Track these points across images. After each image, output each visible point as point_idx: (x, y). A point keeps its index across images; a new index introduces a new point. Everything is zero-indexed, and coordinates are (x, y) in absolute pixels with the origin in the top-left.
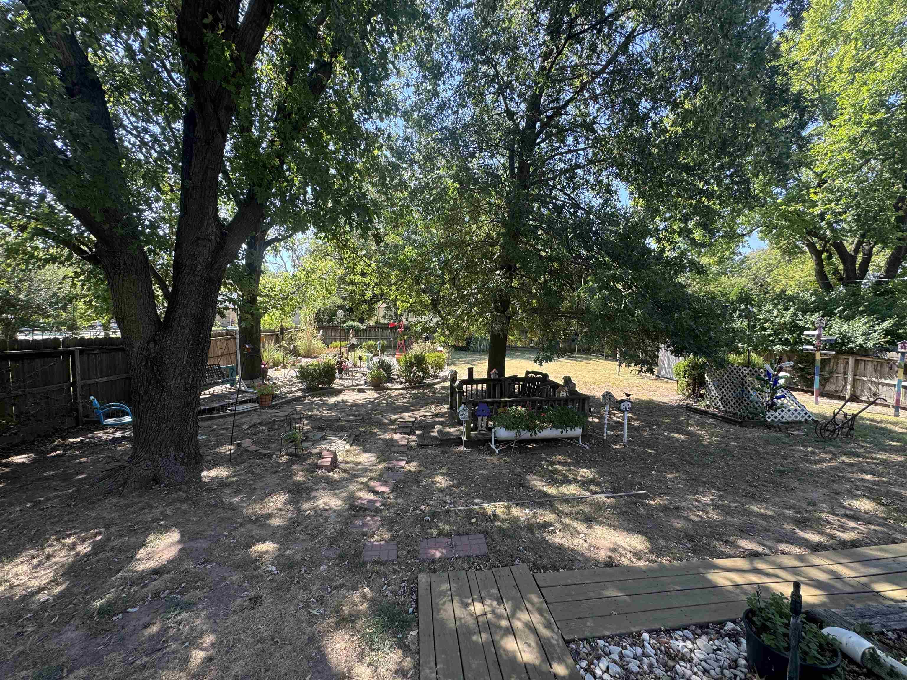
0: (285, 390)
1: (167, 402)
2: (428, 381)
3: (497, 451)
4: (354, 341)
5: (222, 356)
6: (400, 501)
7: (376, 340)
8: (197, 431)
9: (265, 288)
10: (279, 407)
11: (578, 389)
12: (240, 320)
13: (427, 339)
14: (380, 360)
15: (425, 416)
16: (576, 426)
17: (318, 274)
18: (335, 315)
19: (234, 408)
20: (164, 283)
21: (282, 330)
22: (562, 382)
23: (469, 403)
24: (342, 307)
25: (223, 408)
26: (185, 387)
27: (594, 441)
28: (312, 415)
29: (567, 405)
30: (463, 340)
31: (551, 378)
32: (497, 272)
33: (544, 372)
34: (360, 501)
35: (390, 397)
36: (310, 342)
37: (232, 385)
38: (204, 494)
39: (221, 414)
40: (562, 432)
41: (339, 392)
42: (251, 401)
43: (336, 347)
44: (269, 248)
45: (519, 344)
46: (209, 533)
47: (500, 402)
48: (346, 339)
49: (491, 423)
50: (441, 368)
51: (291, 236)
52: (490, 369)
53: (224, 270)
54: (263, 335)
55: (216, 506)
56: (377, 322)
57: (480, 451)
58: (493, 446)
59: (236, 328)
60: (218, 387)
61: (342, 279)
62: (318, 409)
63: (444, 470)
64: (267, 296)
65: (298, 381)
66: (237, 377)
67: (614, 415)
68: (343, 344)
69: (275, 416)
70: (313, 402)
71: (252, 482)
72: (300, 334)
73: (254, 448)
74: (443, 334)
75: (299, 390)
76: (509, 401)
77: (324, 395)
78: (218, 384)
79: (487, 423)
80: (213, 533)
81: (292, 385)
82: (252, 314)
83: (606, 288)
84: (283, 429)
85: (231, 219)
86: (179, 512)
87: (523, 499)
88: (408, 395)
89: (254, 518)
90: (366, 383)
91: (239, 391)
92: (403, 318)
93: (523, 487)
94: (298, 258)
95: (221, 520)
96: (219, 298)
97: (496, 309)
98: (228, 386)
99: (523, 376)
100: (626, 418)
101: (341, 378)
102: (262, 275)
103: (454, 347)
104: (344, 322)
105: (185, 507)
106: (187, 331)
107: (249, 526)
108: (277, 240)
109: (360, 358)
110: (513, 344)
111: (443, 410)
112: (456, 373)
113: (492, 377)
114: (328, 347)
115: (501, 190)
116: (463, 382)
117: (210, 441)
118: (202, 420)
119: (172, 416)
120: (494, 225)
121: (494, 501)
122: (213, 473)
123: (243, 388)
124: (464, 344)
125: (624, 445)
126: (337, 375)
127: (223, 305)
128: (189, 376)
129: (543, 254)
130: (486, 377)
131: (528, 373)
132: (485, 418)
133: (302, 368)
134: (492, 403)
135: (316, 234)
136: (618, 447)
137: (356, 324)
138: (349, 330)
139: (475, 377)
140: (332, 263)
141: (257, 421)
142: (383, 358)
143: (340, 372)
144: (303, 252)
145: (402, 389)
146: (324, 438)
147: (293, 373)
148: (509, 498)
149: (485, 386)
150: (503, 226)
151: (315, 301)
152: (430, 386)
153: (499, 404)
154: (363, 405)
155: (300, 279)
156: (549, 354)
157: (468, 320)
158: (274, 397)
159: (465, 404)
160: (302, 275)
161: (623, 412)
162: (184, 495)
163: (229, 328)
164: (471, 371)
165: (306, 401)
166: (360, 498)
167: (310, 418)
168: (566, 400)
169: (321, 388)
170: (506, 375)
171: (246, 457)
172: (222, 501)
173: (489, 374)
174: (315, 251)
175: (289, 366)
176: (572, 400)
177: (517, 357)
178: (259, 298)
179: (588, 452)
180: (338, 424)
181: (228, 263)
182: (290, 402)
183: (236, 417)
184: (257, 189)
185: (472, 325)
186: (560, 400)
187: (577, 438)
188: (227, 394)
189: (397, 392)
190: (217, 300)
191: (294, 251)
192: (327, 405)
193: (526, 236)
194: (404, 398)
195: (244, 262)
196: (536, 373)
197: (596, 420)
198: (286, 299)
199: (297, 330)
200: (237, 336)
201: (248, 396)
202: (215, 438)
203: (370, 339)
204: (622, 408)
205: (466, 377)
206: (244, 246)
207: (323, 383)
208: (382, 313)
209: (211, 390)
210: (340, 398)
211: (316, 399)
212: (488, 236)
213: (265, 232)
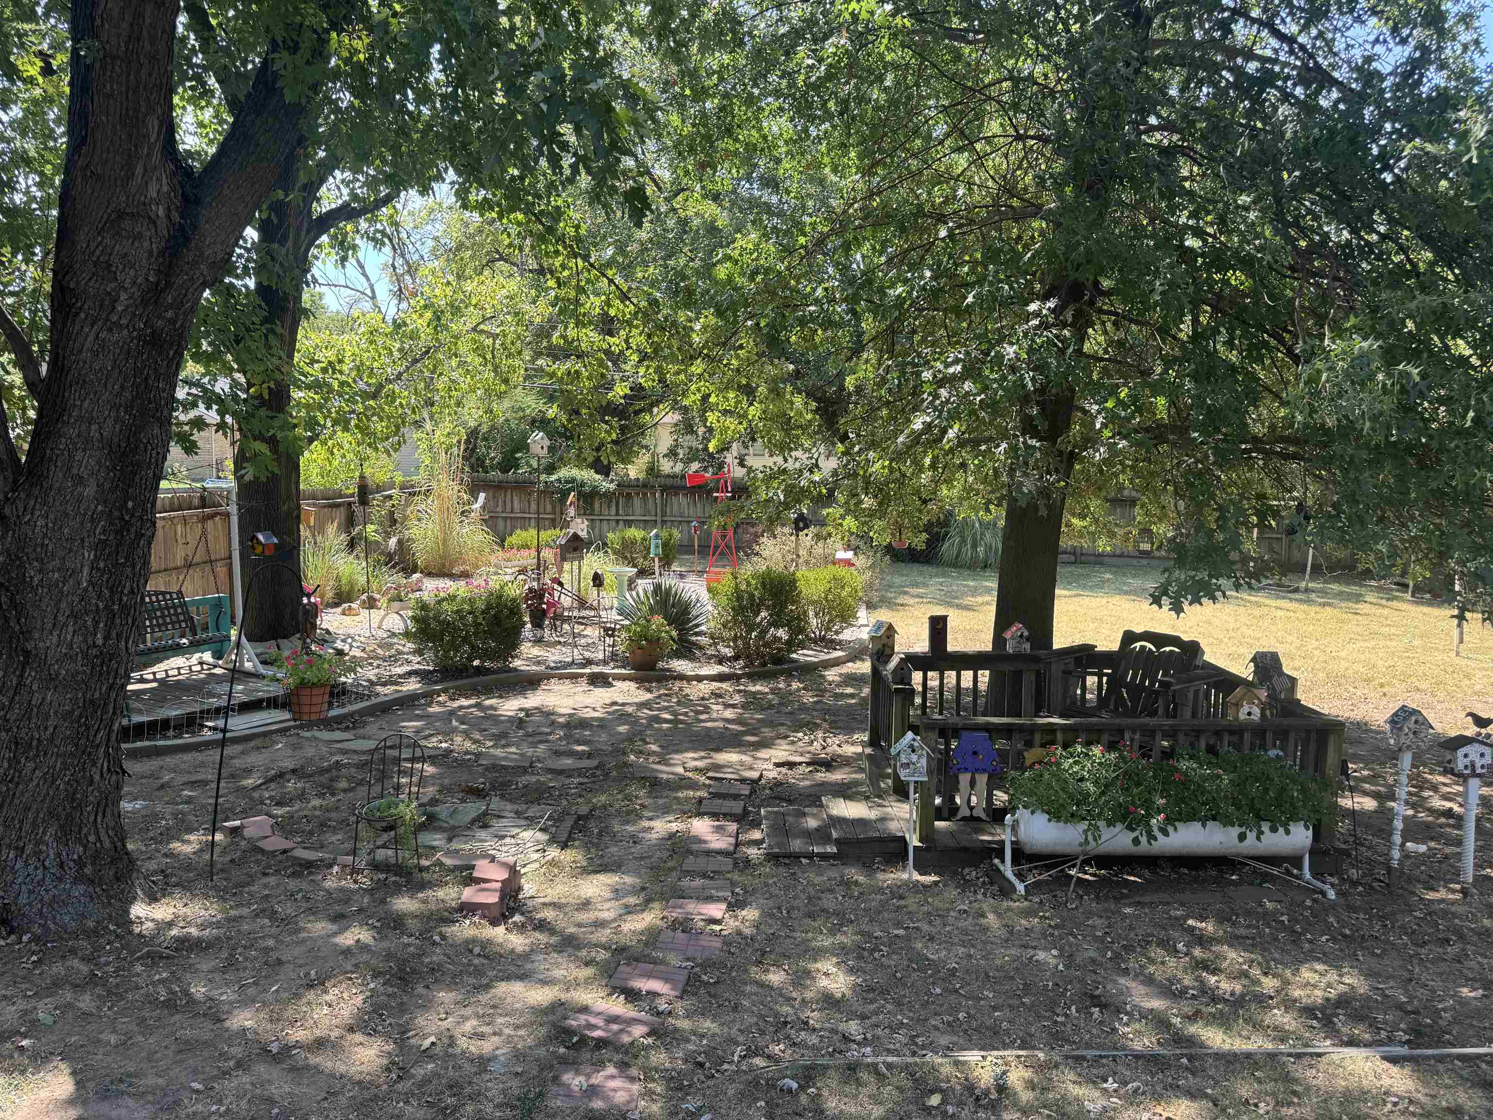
0: (371, 674)
1: (36, 699)
2: (805, 655)
3: (1020, 888)
4: (581, 527)
5: (189, 565)
6: (708, 1025)
7: (646, 525)
8: (118, 787)
9: (313, 362)
10: (350, 723)
11: (1305, 697)
12: (240, 461)
13: (801, 524)
14: (657, 588)
15: (791, 765)
16: (1294, 817)
17: (472, 317)
18: (522, 445)
19: (220, 723)
20: (26, 348)
21: (364, 491)
22: (1245, 670)
23: (931, 726)
24: (541, 423)
25: (191, 722)
26: (85, 656)
27: (1354, 873)
28: (448, 752)
29: (1264, 747)
30: (917, 530)
31: (1212, 656)
32: (1033, 307)
33: (1185, 638)
34: (583, 1018)
35: (685, 701)
36: (447, 530)
37: (218, 655)
38: (139, 968)
39: (187, 739)
40: (1242, 837)
41: (532, 682)
42: (272, 703)
43: (526, 547)
44: (324, 239)
45: (1103, 545)
46: (151, 1081)
47: (1033, 729)
48: (558, 521)
49: (1001, 797)
50: (846, 616)
51: (387, 200)
52: (1002, 624)
53: (193, 310)
54: (306, 506)
55: (170, 1005)
56: (652, 470)
57: (965, 885)
58: (1008, 870)
59: (229, 483)
60: (178, 661)
61: (544, 332)
62: (467, 734)
63: (848, 938)
64: (317, 386)
65: (410, 646)
66: (234, 633)
67: (1435, 788)
68: (547, 535)
69: (344, 752)
70: (452, 713)
71: (271, 943)
72: (420, 504)
73: (276, 843)
74: (853, 509)
75: (410, 674)
76: (1064, 728)
77: (488, 691)
78: (177, 650)
79: (990, 796)
80: (161, 1081)
81: (394, 659)
82: (272, 442)
83: (1413, 357)
84: (362, 791)
85: (212, 150)
86: (69, 1016)
87: (1100, 1047)
88: (737, 699)
89: (274, 1048)
90: (614, 657)
91: (236, 674)
92: (730, 458)
93: (1103, 1006)
94: (412, 270)
95: (187, 1047)
96: (181, 393)
97: (1029, 427)
98: (207, 656)
99: (1115, 646)
100: (1474, 800)
101: (538, 641)
102: (304, 323)
103: (889, 549)
104: (551, 469)
105: (86, 1002)
106: (90, 491)
107: (261, 1068)
108: (346, 212)
109: (598, 581)
110: (1085, 543)
111: (850, 750)
112: (891, 631)
113: (1010, 649)
114: (502, 543)
115: (1052, 31)
116: (915, 661)
117: (156, 817)
118: (135, 754)
119: (52, 740)
120: (1028, 151)
121: (1005, 1047)
122: (162, 911)
123: (248, 665)
124: (919, 541)
125: (1464, 892)
126: (528, 630)
127: (192, 414)
128: (96, 623)
129: (1192, 242)
130: (989, 647)
131: (1129, 637)
132: (982, 779)
133: (424, 607)
134: (1007, 731)
135: (462, 194)
136: (1442, 894)
137: (588, 475)
138: (565, 494)
139: (953, 645)
140: (512, 286)
141: (289, 764)
142: (668, 581)
143: (538, 624)
144: (425, 251)
145: (721, 678)
146: (482, 822)
147: (395, 622)
148: (1056, 1038)
149: (984, 676)
150: (1058, 151)
151: (458, 404)
152: (809, 670)
153: (1028, 735)
154: (602, 724)
155: (414, 336)
156: (1203, 575)
157: (933, 466)
158: (338, 693)
159: (915, 730)
160: (421, 323)
161: (1462, 778)
162: (84, 969)
163: (209, 485)
164: (938, 627)
165: (434, 709)
166: (585, 1009)
167: (441, 758)
168: (1260, 732)
169: (479, 671)
170: (1058, 643)
171: (255, 868)
172: (187, 993)
173: (999, 640)
174: (460, 246)
175: (383, 602)
176: (1282, 734)
177: (1100, 585)
178: (297, 395)
179: (1332, 906)
180: (524, 780)
181: (205, 285)
182: (385, 708)
183: (229, 751)
184: (283, 58)
185: (949, 482)
186: (1238, 731)
187: (1296, 860)
188: (203, 682)
189: (706, 688)
190: (174, 399)
191: (399, 249)
192: (495, 719)
193: (1136, 186)
194: (727, 706)
195: (251, 283)
196: (1159, 639)
197: (1369, 804)
198: (374, 396)
199: (410, 491)
200: (233, 509)
201: (264, 690)
202: (169, 809)
203: (629, 523)
204: (1461, 764)
205: (922, 645)
206: (251, 234)
207: (485, 655)
208: (664, 440)
209: (160, 669)
210: (533, 700)
211: (464, 702)
212: (1009, 188)
213: (311, 190)
